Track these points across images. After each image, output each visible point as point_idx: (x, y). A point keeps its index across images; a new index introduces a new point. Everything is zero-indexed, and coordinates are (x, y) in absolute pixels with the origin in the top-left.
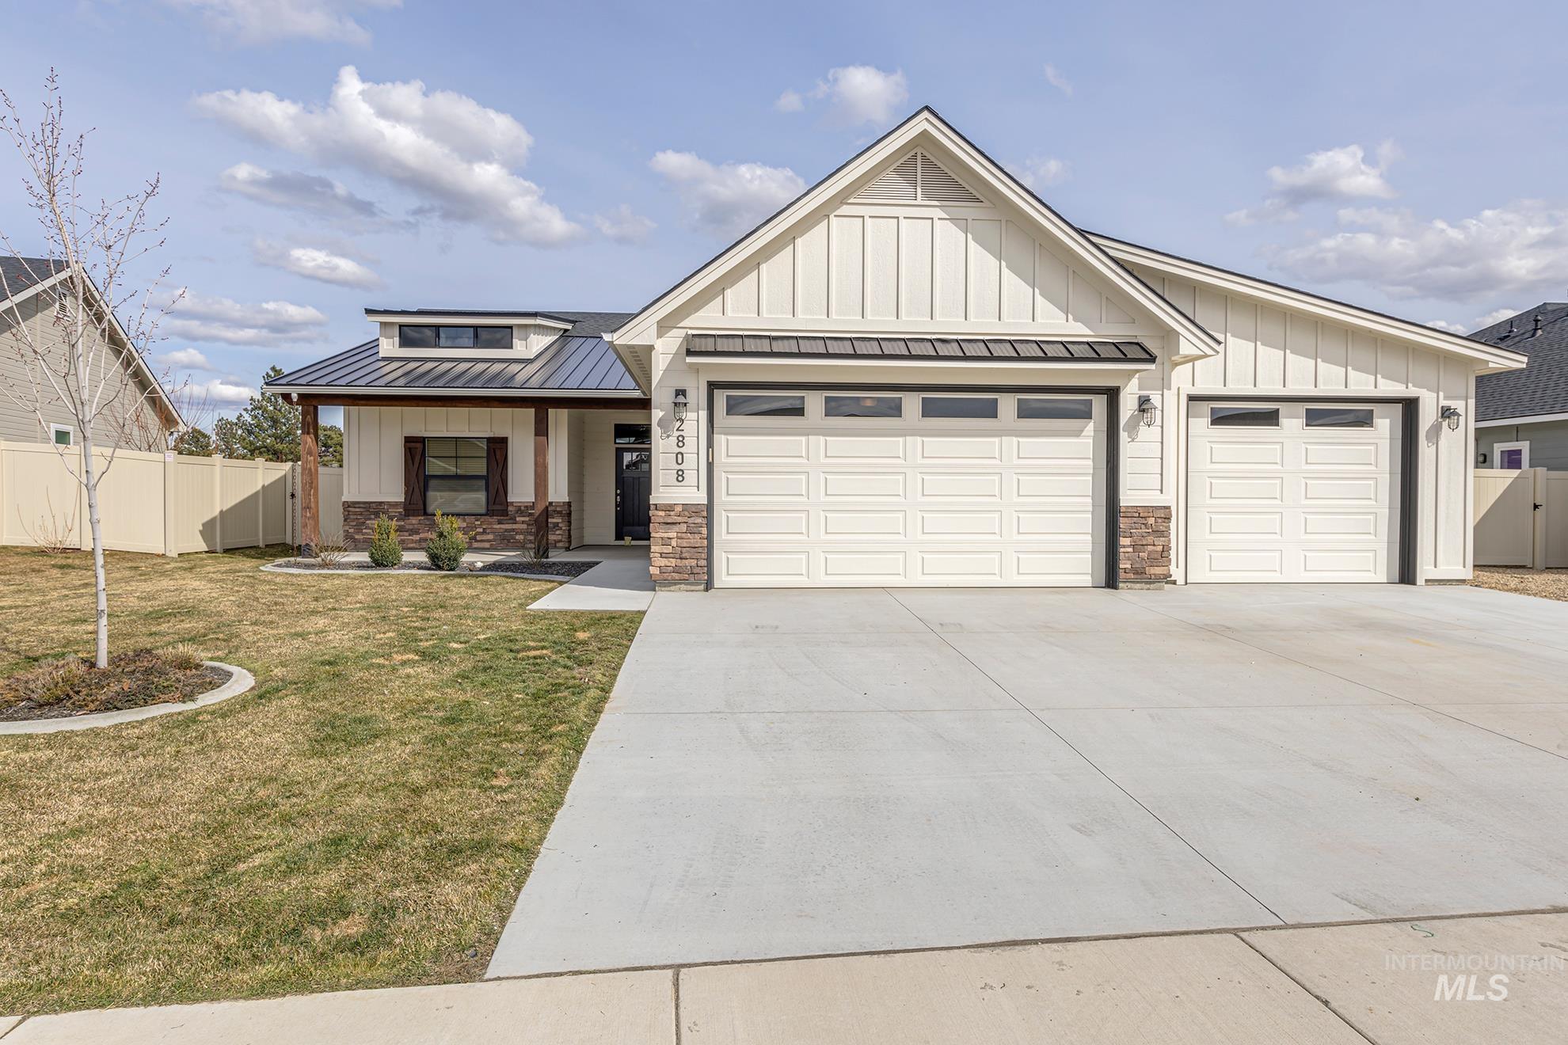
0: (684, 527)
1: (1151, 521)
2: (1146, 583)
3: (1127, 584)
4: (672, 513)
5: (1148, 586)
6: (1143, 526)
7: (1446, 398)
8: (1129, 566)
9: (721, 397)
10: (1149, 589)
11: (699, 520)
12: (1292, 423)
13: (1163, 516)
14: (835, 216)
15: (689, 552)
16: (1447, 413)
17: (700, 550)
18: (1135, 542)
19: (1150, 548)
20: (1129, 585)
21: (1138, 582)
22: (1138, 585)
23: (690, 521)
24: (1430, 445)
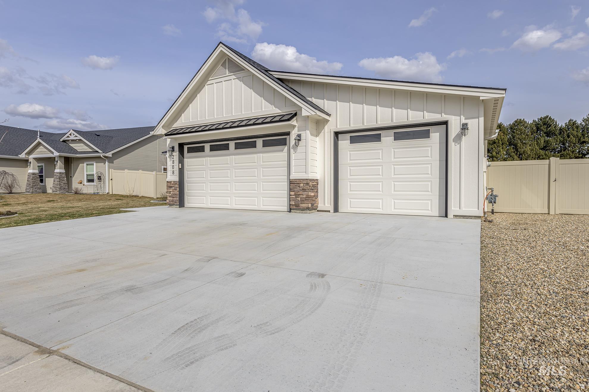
0: (173, 188)
1: (302, 185)
2: (301, 210)
3: (295, 210)
4: (171, 184)
5: (302, 212)
6: (298, 187)
7: (465, 119)
8: (294, 203)
9: (186, 147)
10: (302, 213)
11: (177, 186)
12: (388, 139)
13: (305, 183)
14: (207, 85)
15: (175, 196)
16: (464, 127)
17: (177, 195)
18: (295, 193)
19: (301, 196)
20: (295, 211)
21: (298, 210)
22: (298, 211)
23: (175, 186)
24: (456, 144)
